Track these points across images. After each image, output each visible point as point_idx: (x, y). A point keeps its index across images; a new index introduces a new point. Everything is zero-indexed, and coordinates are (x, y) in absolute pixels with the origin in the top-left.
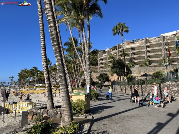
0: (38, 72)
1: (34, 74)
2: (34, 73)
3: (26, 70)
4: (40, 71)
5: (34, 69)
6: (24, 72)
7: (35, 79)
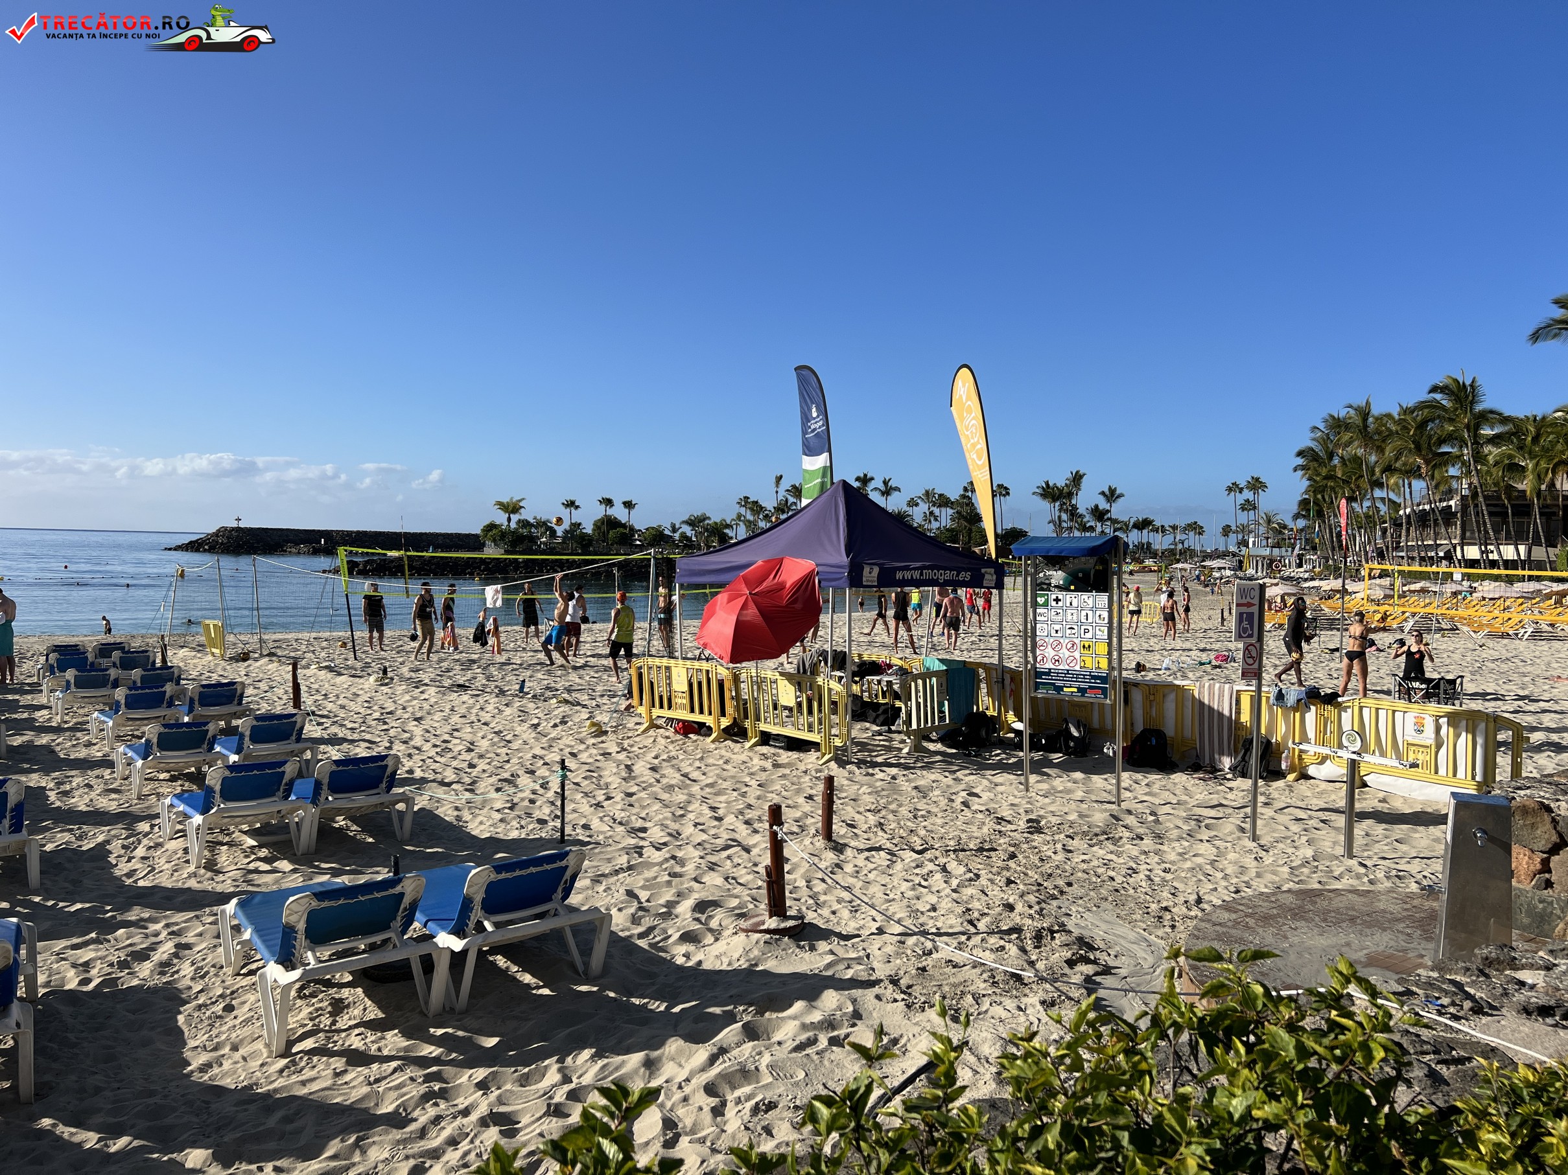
0: (1487, 431)
1: (1445, 449)
2: (1441, 442)
3: (1364, 413)
4: (1505, 420)
5: (1445, 401)
6: (1346, 437)
7: (1449, 493)
